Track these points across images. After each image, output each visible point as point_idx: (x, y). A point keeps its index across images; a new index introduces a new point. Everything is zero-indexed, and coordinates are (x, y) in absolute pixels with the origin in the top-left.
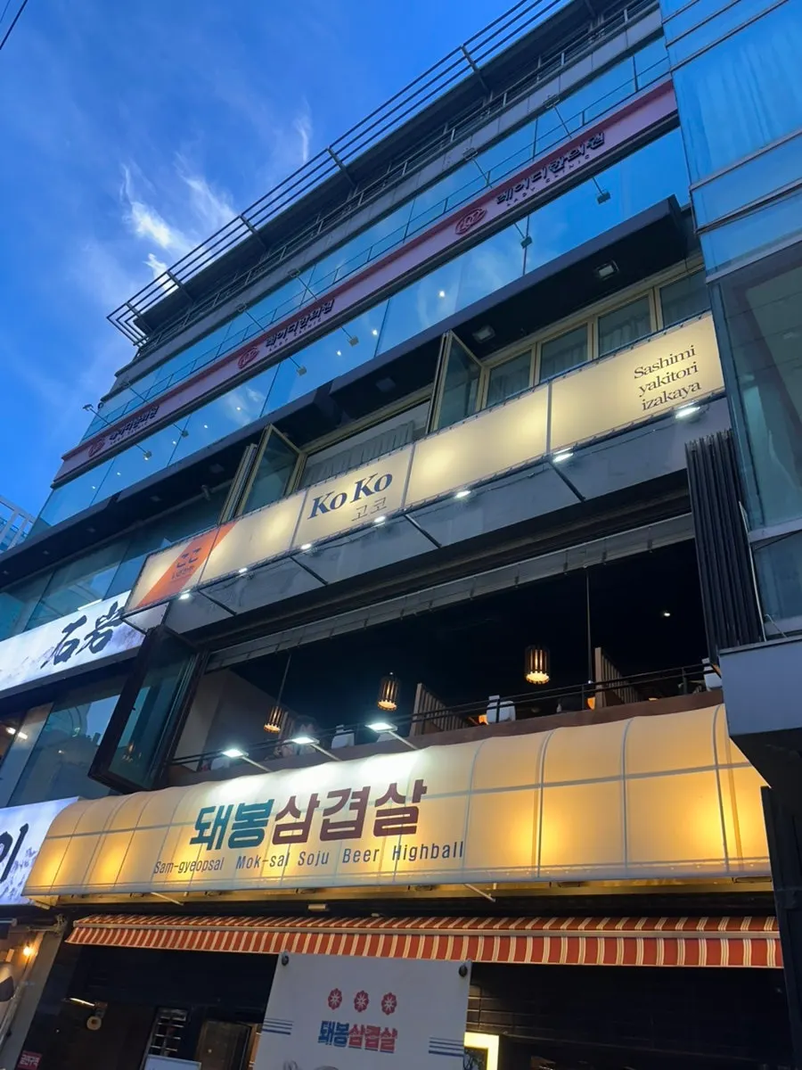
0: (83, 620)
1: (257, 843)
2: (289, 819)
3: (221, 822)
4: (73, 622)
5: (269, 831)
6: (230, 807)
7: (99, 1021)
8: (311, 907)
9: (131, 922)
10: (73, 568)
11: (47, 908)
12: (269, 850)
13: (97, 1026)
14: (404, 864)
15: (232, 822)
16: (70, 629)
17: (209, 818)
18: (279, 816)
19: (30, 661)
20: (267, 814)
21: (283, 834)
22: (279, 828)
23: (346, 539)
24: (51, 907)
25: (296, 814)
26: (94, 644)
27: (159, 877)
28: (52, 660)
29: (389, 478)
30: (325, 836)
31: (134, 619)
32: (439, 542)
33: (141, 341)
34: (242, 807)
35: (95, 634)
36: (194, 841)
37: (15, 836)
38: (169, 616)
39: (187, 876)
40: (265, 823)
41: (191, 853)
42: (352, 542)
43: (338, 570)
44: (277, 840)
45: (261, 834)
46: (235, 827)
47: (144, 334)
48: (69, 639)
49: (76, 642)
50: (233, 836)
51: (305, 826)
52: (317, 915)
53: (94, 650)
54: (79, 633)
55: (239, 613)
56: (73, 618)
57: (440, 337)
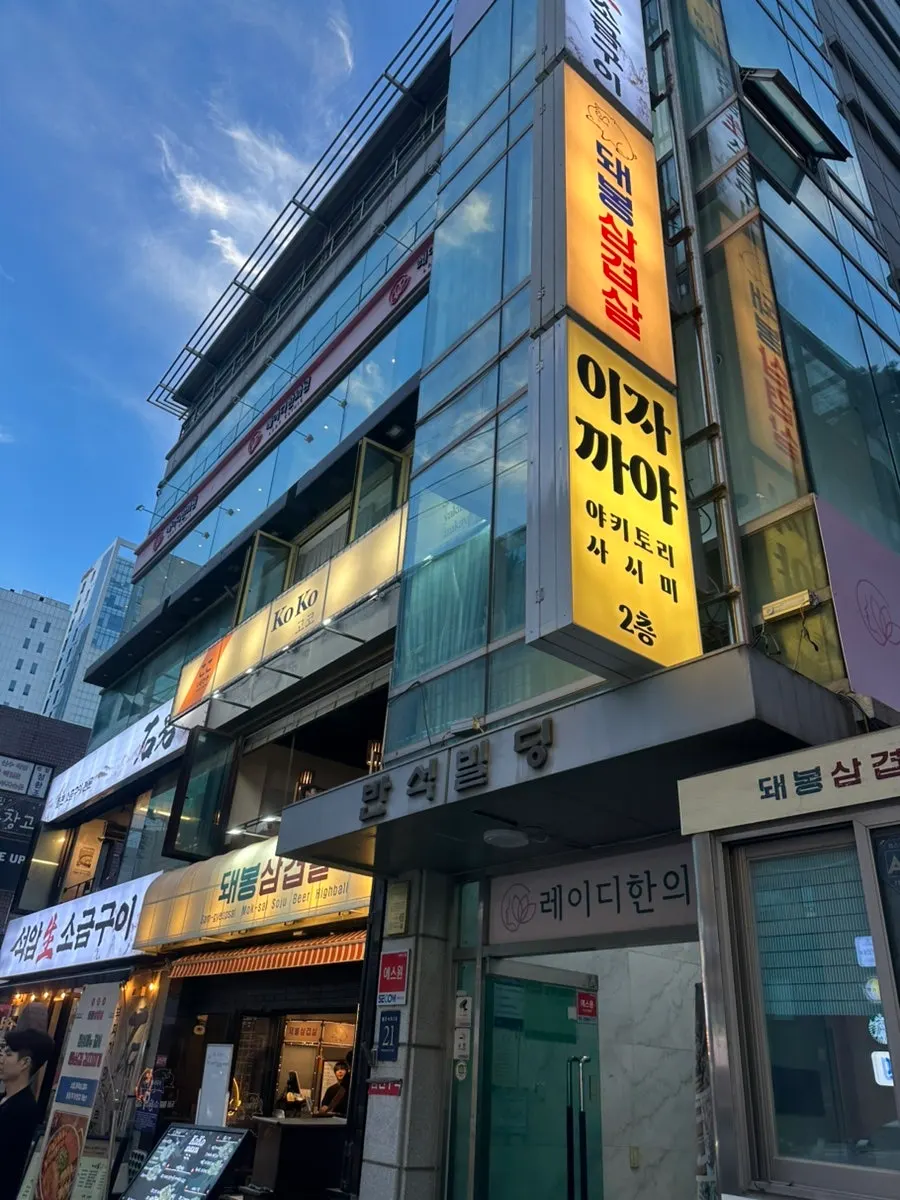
0: (157, 720)
1: (251, 896)
2: (268, 876)
3: (234, 883)
4: (151, 721)
5: (258, 886)
6: (239, 870)
7: (203, 1028)
8: (295, 934)
9: (211, 957)
10: (156, 663)
11: (155, 955)
12: (258, 900)
13: (203, 1032)
14: (322, 901)
15: (239, 881)
16: (149, 728)
17: (228, 880)
18: (263, 875)
19: (126, 759)
20: (257, 874)
21: (265, 887)
22: (264, 883)
23: (311, 638)
24: (159, 954)
25: (271, 873)
26: (166, 740)
27: (204, 926)
28: (140, 758)
29: (316, 592)
30: (285, 887)
31: (181, 722)
32: (362, 638)
33: (184, 414)
34: (245, 871)
35: (164, 732)
36: (220, 898)
37: (130, 904)
38: (211, 711)
39: (217, 923)
40: (255, 881)
41: (220, 907)
42: (316, 639)
43: (309, 664)
44: (262, 892)
45: (253, 888)
46: (241, 885)
47: (185, 408)
48: (150, 737)
49: (153, 739)
50: (241, 892)
51: (275, 881)
52: (298, 939)
53: (166, 746)
54: (156, 731)
55: (252, 706)
56: (149, 718)
57: (357, 444)
